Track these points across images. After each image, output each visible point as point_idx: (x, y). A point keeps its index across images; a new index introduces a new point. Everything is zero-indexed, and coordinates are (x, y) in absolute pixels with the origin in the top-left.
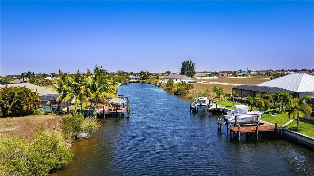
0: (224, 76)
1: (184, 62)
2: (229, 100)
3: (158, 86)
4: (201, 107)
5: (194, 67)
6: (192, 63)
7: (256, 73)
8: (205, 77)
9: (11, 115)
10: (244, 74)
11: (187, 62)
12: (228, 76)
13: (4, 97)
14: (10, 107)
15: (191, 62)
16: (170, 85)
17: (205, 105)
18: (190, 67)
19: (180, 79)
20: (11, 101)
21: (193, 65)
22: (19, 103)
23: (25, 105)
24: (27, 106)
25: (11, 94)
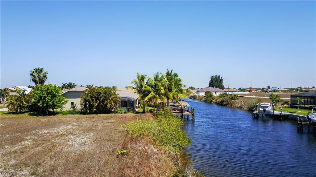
0: (253, 92)
1: (213, 76)
2: (288, 107)
3: (193, 99)
4: (265, 112)
5: (222, 82)
6: (220, 78)
7: (286, 90)
8: (236, 92)
9: (95, 113)
10: (275, 90)
11: (216, 76)
12: (257, 92)
13: (92, 95)
14: (96, 105)
15: (219, 76)
16: (210, 97)
17: (268, 110)
18: (219, 82)
19: (215, 92)
20: (97, 99)
21: (222, 80)
22: (103, 101)
23: (109, 104)
24: (110, 105)
25: (97, 93)
